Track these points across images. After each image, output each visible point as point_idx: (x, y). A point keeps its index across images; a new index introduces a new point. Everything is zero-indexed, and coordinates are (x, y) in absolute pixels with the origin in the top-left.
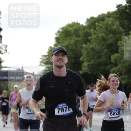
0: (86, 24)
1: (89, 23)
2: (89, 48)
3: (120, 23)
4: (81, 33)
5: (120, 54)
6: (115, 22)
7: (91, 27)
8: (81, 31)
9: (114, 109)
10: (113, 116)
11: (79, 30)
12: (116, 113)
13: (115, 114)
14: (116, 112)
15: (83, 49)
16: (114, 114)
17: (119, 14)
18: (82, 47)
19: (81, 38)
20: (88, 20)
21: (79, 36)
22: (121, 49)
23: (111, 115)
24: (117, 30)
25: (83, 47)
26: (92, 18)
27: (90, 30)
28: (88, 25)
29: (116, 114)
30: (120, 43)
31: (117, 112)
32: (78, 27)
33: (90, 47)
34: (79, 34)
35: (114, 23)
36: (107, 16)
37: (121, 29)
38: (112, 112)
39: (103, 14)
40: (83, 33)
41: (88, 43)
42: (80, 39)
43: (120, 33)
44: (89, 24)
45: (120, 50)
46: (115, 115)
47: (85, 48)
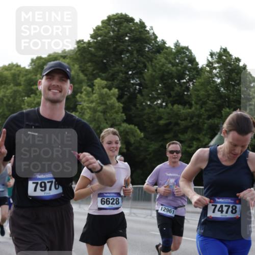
0: (30, 67)
1: (35, 65)
2: (33, 103)
3: (80, 67)
4: (22, 79)
5: (80, 113)
6: (73, 65)
7: (37, 71)
8: (23, 77)
9: (109, 193)
10: (105, 206)
11: (19, 76)
12: (111, 201)
13: (109, 201)
14: (112, 199)
15: (24, 105)
16: (107, 202)
17: (79, 54)
18: (23, 101)
19: (22, 87)
20: (33, 61)
21: (19, 84)
22: (81, 106)
23: (103, 203)
24: (76, 78)
25: (25, 101)
26: (39, 58)
27: (36, 75)
28: (33, 69)
29: (112, 204)
30: (80, 97)
31: (114, 199)
32: (18, 71)
33: (35, 102)
34: (19, 81)
35: (72, 67)
36: (62, 56)
37: (82, 76)
38: (106, 198)
39: (55, 53)
40: (25, 80)
41: (32, 96)
42: (20, 88)
43: (81, 82)
44: (34, 67)
45: (79, 107)
46: (110, 205)
47: (28, 103)
